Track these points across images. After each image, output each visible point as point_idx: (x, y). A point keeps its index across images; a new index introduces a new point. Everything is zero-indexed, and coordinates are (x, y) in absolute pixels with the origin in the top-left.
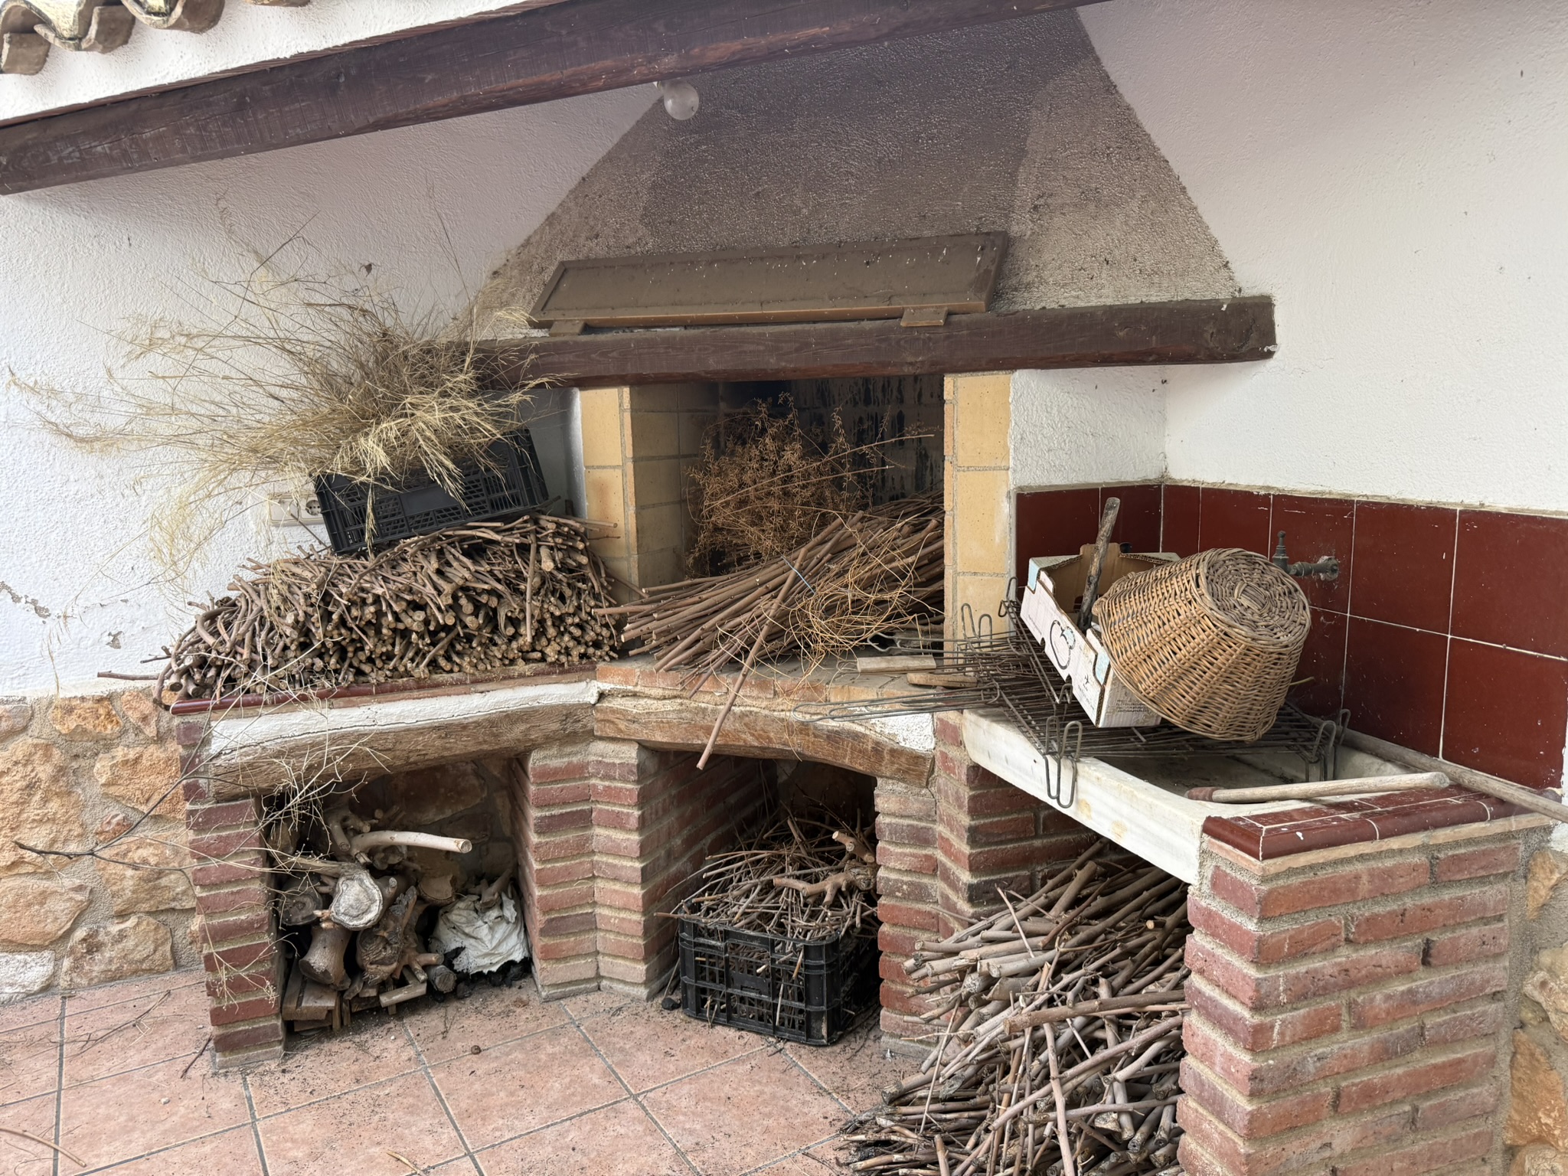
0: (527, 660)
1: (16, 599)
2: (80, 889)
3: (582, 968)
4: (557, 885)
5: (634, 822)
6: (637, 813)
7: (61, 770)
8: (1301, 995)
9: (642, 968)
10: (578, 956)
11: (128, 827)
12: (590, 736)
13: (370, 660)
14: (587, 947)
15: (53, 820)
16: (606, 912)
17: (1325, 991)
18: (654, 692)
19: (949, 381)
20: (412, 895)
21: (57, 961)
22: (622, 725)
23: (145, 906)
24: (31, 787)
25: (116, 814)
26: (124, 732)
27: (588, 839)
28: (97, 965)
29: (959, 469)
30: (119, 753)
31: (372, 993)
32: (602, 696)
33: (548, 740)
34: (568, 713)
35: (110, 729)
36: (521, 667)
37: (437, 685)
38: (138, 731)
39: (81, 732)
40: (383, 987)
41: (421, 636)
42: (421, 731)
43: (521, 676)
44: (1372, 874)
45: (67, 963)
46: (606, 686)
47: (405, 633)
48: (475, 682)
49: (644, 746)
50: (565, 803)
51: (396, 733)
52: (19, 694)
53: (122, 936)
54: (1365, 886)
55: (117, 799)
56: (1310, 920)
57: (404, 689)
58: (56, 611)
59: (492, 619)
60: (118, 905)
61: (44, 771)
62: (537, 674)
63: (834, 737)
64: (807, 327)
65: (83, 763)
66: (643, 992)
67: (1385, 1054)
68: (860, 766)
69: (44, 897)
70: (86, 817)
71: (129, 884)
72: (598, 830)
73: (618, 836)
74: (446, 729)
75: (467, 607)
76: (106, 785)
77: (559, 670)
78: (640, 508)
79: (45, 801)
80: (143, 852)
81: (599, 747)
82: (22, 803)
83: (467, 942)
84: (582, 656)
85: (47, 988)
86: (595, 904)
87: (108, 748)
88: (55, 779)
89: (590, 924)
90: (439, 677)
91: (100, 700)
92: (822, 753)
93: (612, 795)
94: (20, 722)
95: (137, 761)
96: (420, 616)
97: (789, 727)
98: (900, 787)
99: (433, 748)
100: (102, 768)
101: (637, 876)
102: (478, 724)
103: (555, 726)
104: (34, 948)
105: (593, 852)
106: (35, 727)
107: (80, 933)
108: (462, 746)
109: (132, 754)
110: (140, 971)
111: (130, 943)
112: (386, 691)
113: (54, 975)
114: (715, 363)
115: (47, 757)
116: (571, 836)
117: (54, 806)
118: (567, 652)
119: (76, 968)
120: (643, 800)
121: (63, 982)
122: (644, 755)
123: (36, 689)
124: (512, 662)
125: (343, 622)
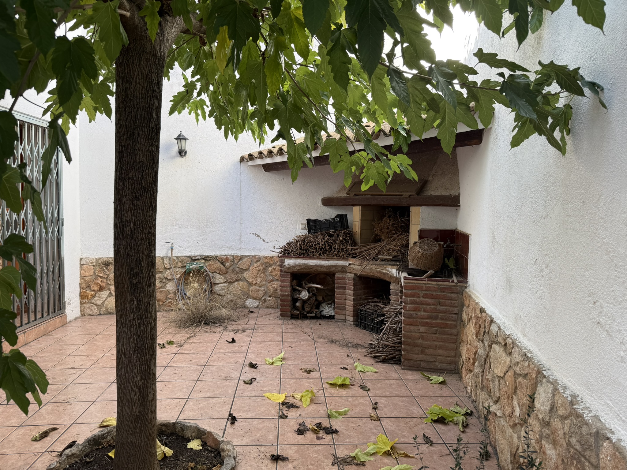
0: (336, 256)
1: (261, 238)
2: (264, 290)
3: (342, 317)
4: (339, 299)
5: (352, 289)
6: (353, 287)
7: (264, 269)
8: (412, 303)
9: (352, 318)
10: (342, 314)
11: (272, 281)
12: (346, 272)
13: (311, 253)
14: (344, 313)
15: (262, 277)
16: (348, 307)
17: (417, 304)
18: (357, 264)
19: (411, 208)
20: (314, 298)
21: (260, 302)
22: (352, 270)
23: (274, 296)
24: (259, 271)
25: (271, 278)
26: (274, 263)
27: (345, 292)
28: (265, 305)
29: (412, 224)
30: (273, 267)
31: (306, 313)
32: (349, 264)
33: (339, 272)
34: (343, 267)
35: (272, 263)
36: (335, 257)
37: (320, 258)
38: (276, 263)
39: (267, 262)
40: (308, 313)
41: (319, 249)
42: (317, 266)
43: (335, 259)
44: (425, 286)
45: (261, 303)
46: (350, 263)
47: (316, 248)
48: (327, 258)
49: (355, 275)
50: (341, 284)
51: (313, 266)
52: (259, 255)
53: (269, 300)
54: (424, 288)
55: (272, 275)
56: (414, 292)
57: (315, 258)
58: (266, 241)
59: (331, 248)
60: (270, 294)
61: (261, 268)
62: (337, 259)
63: (384, 274)
64: (388, 197)
65: (267, 268)
66: (352, 323)
67: (430, 317)
68: (388, 280)
69: (259, 290)
70: (267, 278)
71: (272, 291)
72: (347, 290)
73: (350, 291)
74: (321, 266)
75: (327, 245)
76: (270, 272)
77: (342, 258)
78: (361, 230)
79: (261, 274)
80: (274, 285)
81: (348, 274)
82: (258, 273)
83: (324, 310)
84: (346, 256)
85: (257, 307)
86: (346, 305)
87: (271, 266)
88: (263, 270)
89: (344, 309)
90: (321, 257)
91: (271, 257)
92: (382, 277)
93: (349, 284)
94: (259, 259)
95: (275, 269)
96: (319, 245)
97: (377, 271)
98: (394, 284)
99: (319, 269)
100: (270, 269)
101: (352, 300)
102: (327, 266)
103: (340, 269)
104: (256, 299)
105: (346, 295)
106: (261, 260)
107: (263, 298)
108: (324, 270)
109: (275, 267)
110: (272, 307)
111: (271, 302)
112: (312, 258)
113: (259, 305)
114: (374, 202)
115: (262, 266)
116: (342, 291)
117: (262, 275)
118: (344, 255)
119: (262, 304)
120: (354, 285)
121: (260, 306)
122: (355, 276)
123: (262, 254)
124: (334, 256)
125: (306, 246)
